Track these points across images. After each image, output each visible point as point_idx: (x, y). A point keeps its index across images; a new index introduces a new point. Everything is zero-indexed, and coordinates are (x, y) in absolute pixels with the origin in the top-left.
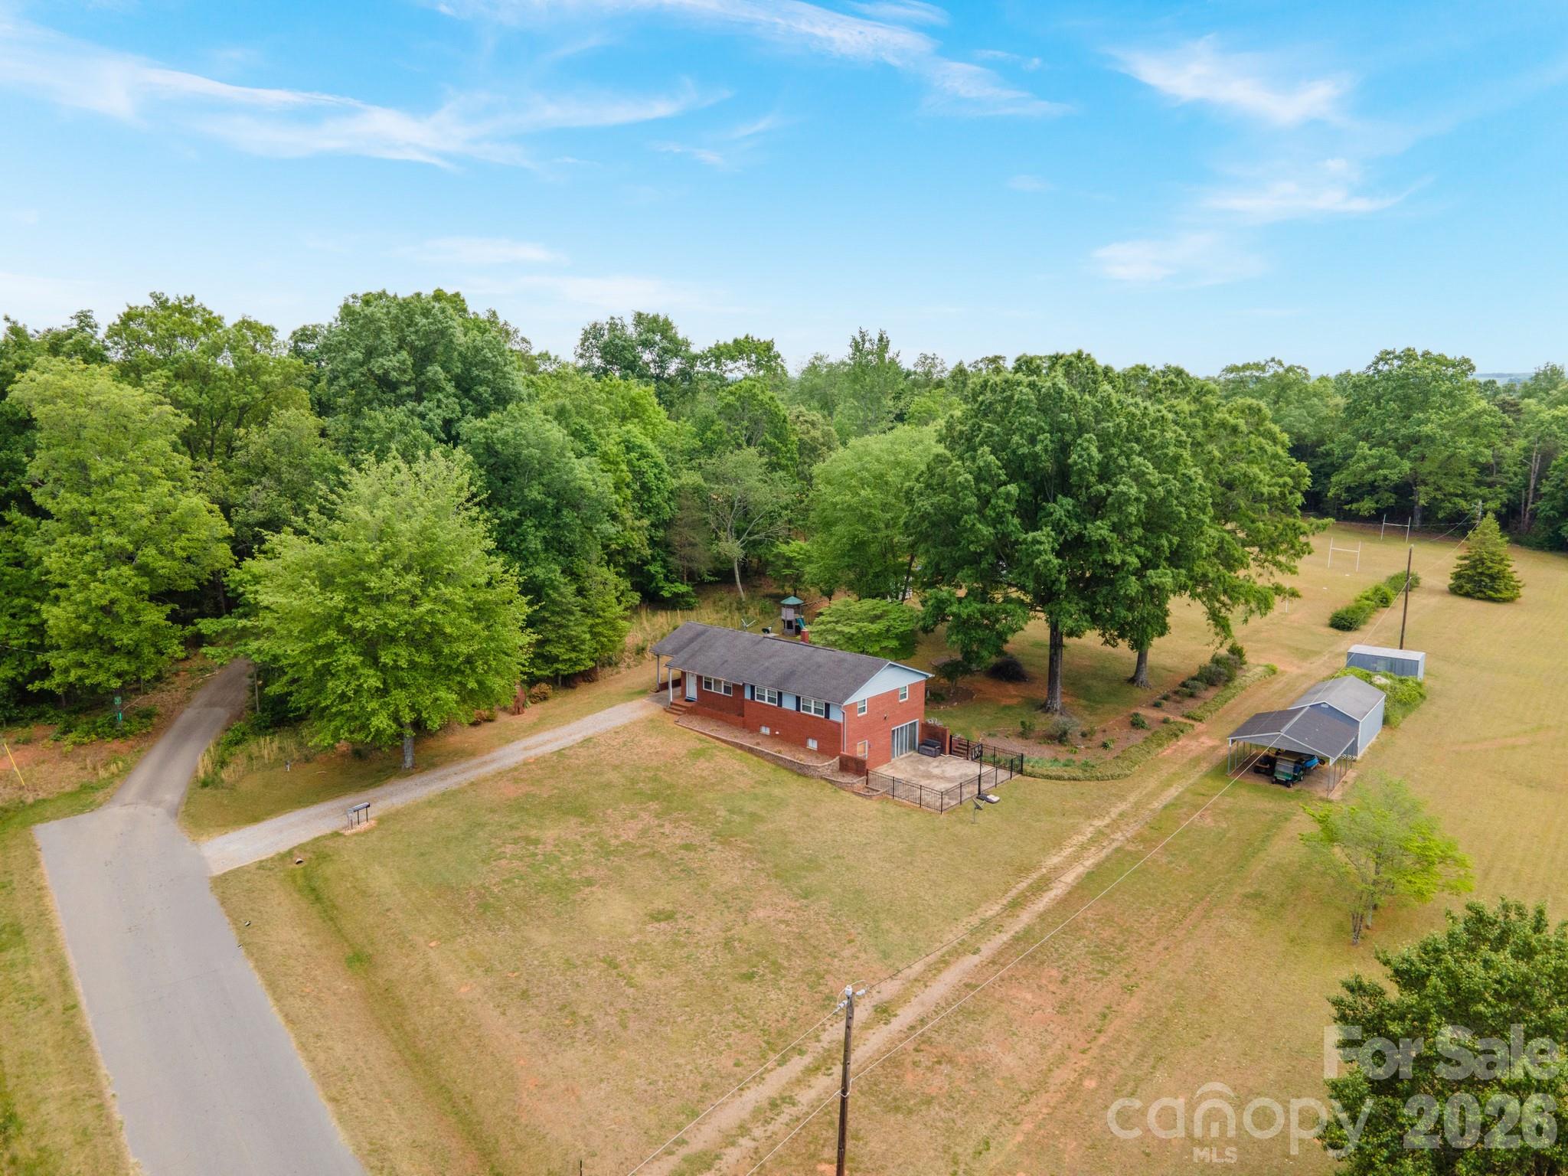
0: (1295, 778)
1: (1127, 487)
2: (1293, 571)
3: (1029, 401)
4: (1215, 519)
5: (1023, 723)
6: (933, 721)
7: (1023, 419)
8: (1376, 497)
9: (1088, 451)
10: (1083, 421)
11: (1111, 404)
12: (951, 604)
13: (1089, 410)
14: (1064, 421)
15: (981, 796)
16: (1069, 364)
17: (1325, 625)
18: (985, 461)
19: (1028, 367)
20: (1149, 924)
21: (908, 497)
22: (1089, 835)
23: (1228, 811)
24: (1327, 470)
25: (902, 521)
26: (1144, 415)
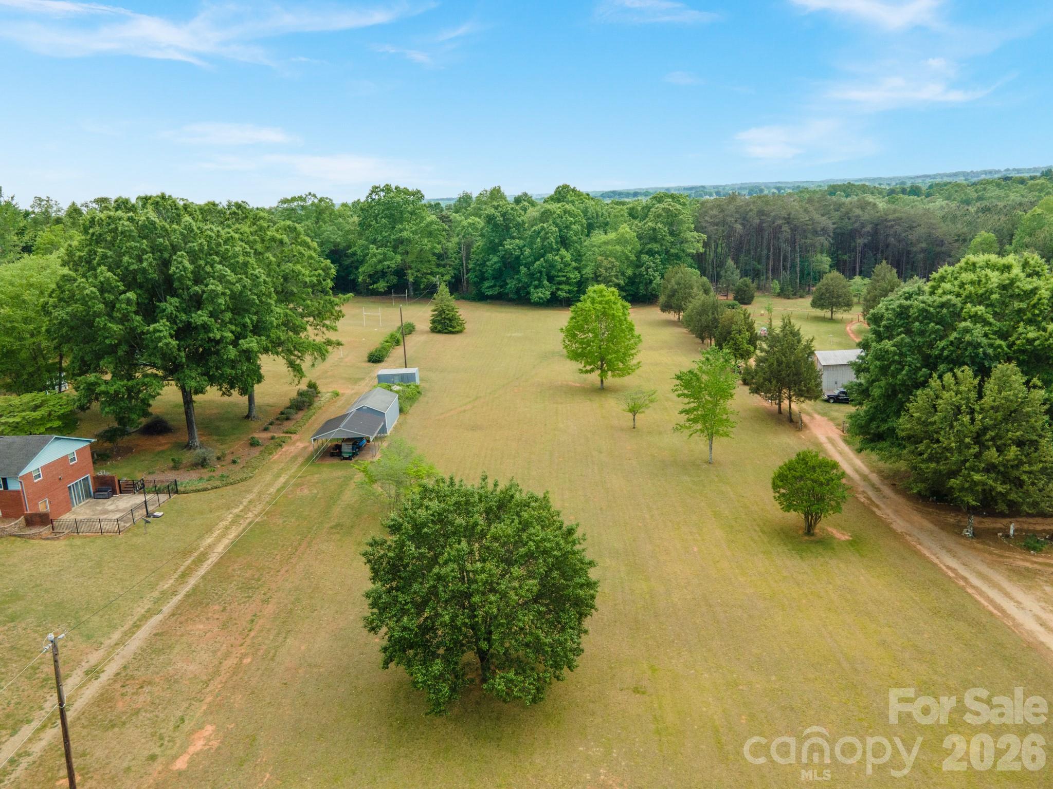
0: (354, 454)
1: (214, 286)
2: (335, 329)
3: (131, 231)
4: (279, 301)
5: (173, 460)
6: (101, 473)
7: (128, 244)
8: (386, 279)
9: (182, 264)
10: (175, 243)
11: (193, 230)
12: (100, 385)
13: (178, 235)
14: (161, 244)
15: (148, 515)
16: (157, 204)
17: (365, 362)
18: (105, 277)
19: (125, 206)
20: (274, 561)
21: (45, 310)
22: (230, 520)
23: (317, 483)
24: (355, 264)
25: (44, 329)
26: (218, 236)
